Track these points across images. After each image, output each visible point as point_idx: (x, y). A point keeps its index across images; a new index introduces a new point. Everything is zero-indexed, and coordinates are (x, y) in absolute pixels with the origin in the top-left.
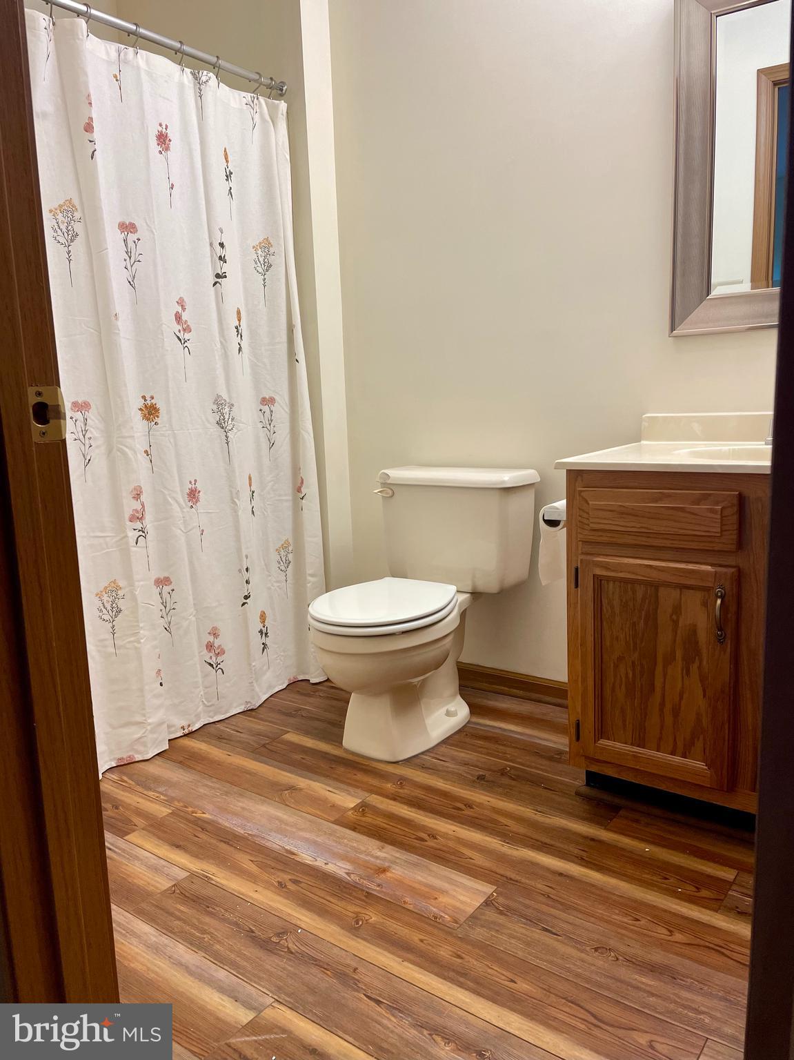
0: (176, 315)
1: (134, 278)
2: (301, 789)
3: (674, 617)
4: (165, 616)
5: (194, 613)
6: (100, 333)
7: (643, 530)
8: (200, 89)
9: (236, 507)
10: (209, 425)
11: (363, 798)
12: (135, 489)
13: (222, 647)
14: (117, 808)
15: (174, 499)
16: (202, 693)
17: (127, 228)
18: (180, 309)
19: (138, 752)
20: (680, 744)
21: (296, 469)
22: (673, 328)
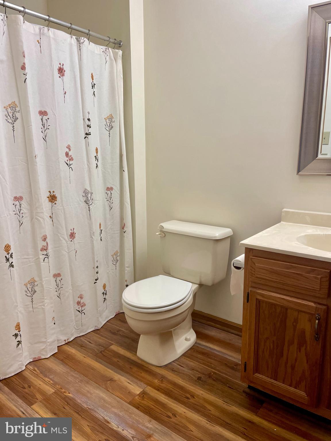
0: (66, 153)
1: (46, 136)
2: (115, 381)
3: (294, 324)
4: (58, 291)
5: (71, 289)
6: (28, 164)
7: (281, 281)
8: (80, 46)
9: (93, 239)
10: (81, 203)
11: (144, 388)
12: (43, 236)
13: (85, 303)
14: (30, 387)
15: (63, 238)
16: (75, 324)
17: (43, 113)
18: (68, 150)
19: (43, 355)
20: (294, 383)
21: (122, 219)
22: (299, 171)
